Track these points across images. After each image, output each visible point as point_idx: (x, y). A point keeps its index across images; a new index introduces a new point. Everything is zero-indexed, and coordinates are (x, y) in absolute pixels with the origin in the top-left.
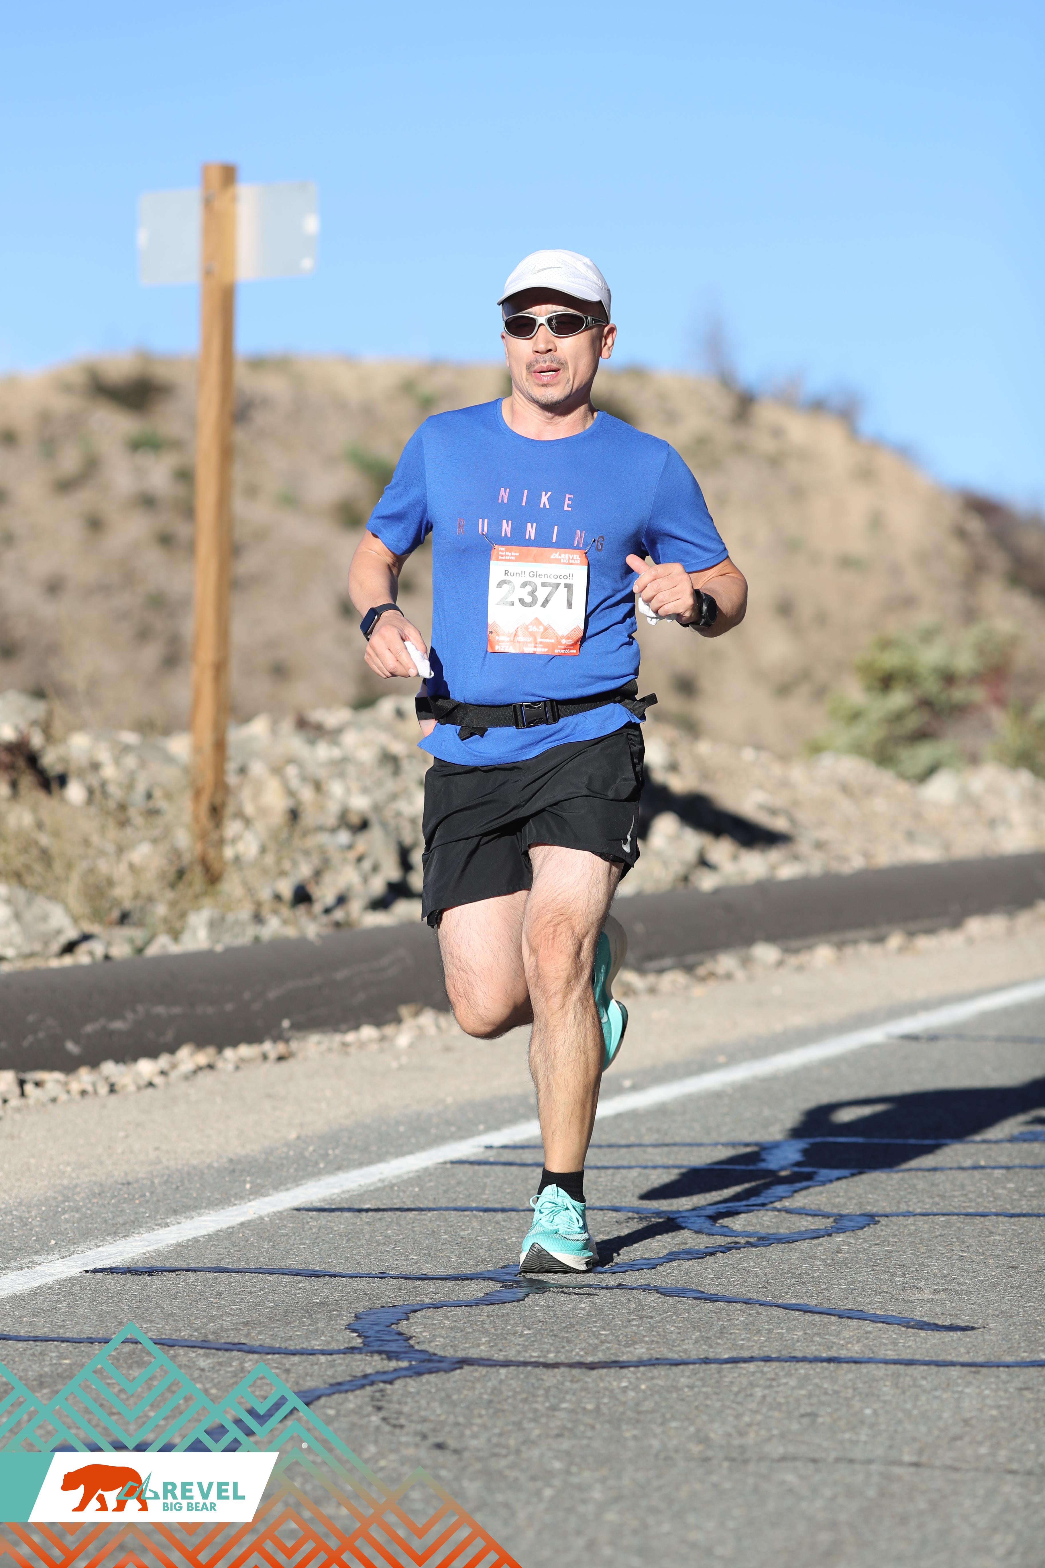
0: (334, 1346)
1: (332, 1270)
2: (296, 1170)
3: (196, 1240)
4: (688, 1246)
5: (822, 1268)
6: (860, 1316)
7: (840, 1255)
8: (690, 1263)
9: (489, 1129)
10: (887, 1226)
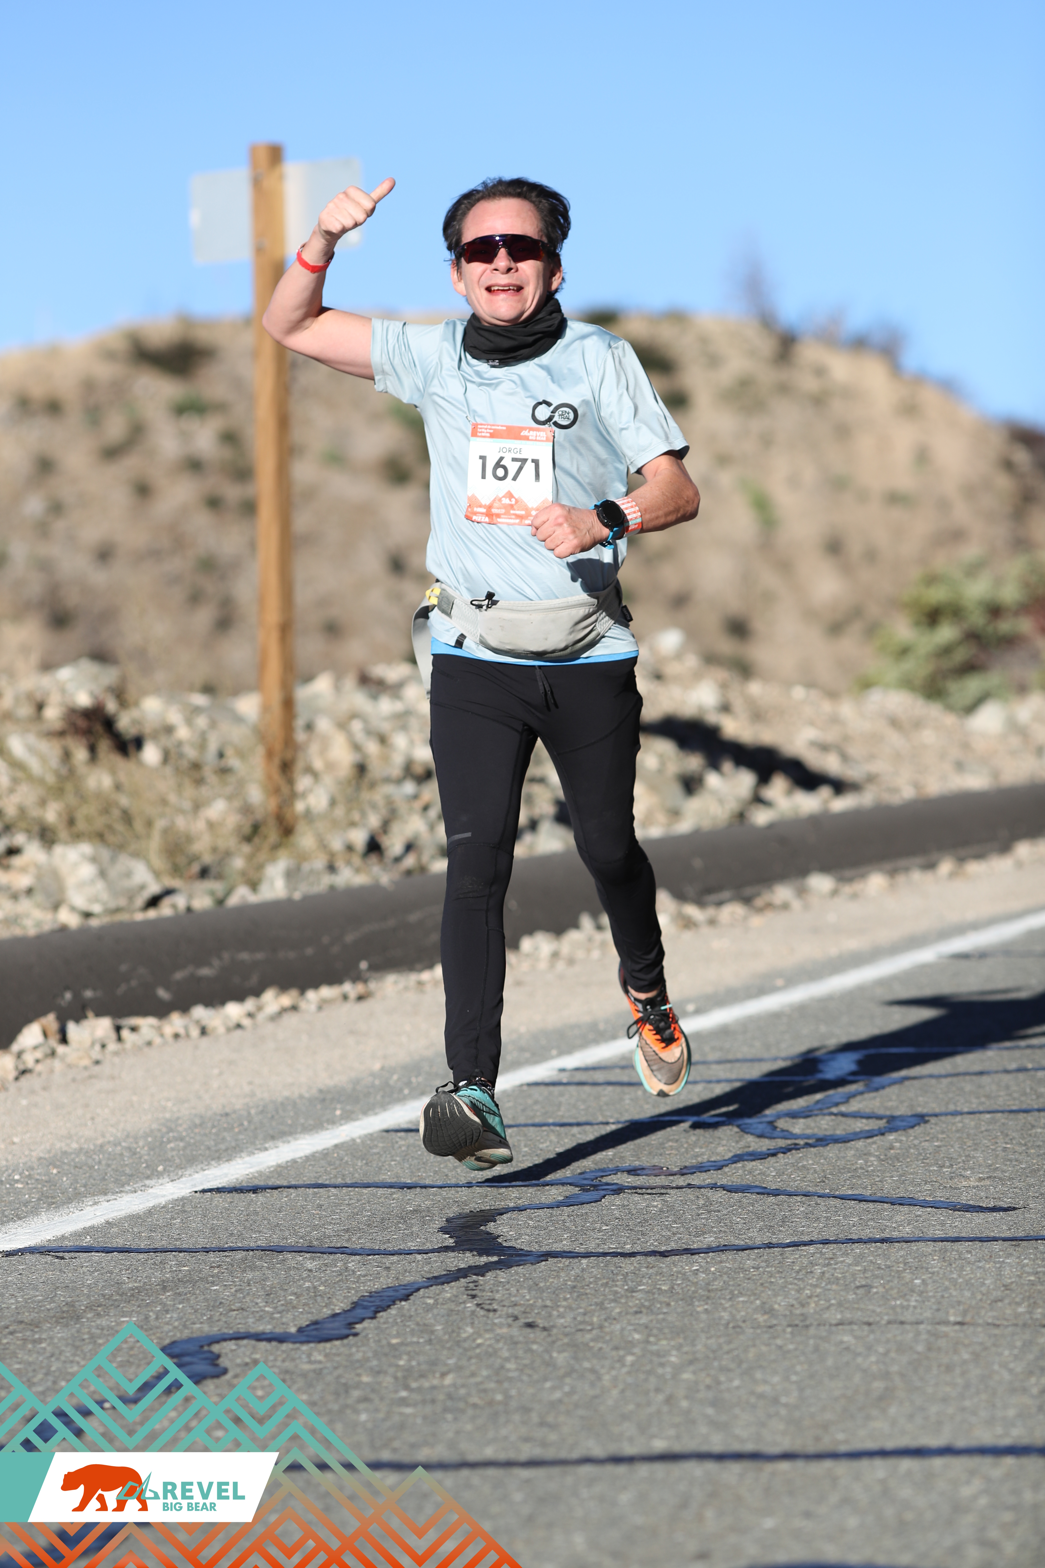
0: (429, 1246)
1: (422, 1182)
2: (383, 1097)
3: (294, 1161)
4: (751, 1149)
5: (875, 1163)
6: (911, 1202)
7: (892, 1151)
8: (754, 1163)
9: (562, 1053)
10: (936, 1124)
